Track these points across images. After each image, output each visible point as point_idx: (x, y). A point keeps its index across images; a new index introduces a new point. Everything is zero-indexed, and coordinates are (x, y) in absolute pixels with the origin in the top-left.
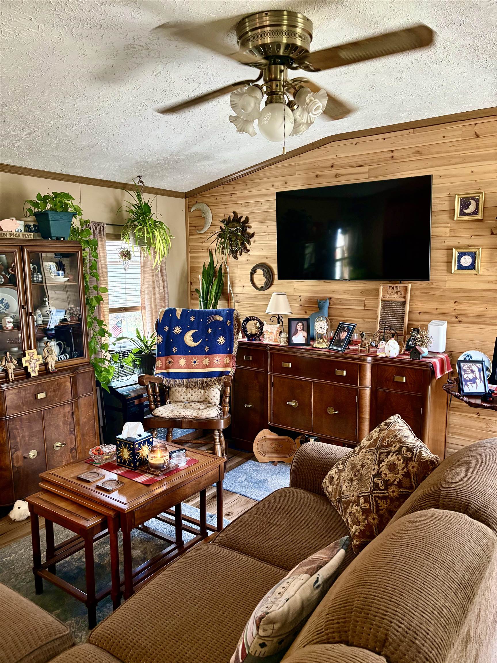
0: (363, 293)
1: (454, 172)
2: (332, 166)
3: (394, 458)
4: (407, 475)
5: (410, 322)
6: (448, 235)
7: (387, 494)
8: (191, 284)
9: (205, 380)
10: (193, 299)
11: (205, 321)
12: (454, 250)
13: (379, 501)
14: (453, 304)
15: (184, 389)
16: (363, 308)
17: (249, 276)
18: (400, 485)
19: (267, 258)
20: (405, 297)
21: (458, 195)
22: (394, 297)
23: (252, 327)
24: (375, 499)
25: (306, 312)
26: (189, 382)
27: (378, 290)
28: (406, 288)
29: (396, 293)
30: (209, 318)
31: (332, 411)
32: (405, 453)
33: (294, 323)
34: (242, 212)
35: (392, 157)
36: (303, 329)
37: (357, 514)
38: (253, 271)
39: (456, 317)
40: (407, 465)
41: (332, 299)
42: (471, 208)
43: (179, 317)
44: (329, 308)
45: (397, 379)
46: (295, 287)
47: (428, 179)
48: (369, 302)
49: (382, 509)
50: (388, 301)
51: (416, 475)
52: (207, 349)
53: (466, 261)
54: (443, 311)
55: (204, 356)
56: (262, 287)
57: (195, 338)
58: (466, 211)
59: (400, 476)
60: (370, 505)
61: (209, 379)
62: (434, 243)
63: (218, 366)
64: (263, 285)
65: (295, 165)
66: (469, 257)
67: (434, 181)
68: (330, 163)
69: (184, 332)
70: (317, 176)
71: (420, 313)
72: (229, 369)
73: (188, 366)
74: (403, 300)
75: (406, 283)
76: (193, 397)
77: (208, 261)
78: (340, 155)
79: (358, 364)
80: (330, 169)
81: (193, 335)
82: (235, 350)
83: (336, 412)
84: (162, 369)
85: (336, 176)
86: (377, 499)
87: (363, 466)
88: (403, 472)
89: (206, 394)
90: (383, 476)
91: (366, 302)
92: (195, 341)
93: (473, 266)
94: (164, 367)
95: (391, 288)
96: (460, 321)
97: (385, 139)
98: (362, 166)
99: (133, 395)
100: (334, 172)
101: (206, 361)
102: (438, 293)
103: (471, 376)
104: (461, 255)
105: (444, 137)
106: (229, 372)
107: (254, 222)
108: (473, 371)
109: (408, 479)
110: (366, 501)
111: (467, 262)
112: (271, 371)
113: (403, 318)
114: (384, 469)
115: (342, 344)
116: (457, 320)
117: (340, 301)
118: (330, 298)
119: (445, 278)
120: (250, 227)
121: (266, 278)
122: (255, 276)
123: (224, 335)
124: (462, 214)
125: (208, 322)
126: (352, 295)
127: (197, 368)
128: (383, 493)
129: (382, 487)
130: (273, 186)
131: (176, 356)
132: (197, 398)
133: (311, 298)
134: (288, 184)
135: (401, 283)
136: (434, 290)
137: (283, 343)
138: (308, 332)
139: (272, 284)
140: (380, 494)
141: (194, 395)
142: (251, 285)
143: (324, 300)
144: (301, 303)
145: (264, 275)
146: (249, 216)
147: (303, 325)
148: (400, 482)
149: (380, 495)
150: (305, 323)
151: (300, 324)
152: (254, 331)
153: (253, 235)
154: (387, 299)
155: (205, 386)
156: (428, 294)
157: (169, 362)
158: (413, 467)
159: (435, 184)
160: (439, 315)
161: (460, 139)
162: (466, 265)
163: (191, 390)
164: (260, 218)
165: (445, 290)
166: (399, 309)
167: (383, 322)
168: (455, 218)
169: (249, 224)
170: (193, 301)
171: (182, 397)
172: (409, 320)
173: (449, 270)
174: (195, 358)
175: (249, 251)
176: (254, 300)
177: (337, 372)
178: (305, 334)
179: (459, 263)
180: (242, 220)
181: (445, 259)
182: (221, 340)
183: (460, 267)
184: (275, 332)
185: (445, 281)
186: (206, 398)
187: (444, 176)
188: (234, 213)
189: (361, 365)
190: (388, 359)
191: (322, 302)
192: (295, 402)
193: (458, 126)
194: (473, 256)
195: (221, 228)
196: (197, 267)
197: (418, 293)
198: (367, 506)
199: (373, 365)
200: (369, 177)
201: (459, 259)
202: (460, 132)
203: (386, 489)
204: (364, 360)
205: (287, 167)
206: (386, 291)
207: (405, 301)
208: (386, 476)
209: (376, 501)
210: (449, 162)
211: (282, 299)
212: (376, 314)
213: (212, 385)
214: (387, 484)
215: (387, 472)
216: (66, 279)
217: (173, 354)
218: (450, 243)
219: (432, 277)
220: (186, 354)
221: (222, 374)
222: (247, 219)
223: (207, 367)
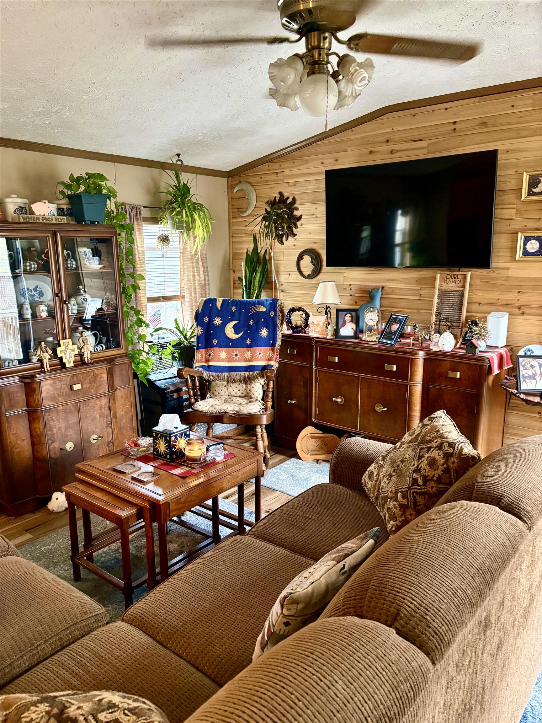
0: (419, 281)
1: (522, 146)
2: (388, 141)
3: (434, 454)
4: (447, 471)
5: (469, 314)
6: (514, 217)
7: (426, 490)
8: (234, 271)
9: (247, 374)
10: (236, 288)
11: (247, 312)
12: (520, 234)
13: (417, 497)
14: (517, 294)
15: (225, 383)
16: (418, 298)
17: (296, 262)
18: (439, 480)
19: (315, 243)
20: (464, 286)
21: (527, 172)
22: (452, 286)
23: (297, 319)
24: (413, 494)
25: (356, 303)
26: (230, 376)
27: (434, 278)
28: (465, 276)
29: (455, 282)
30: (251, 309)
31: (379, 408)
32: (446, 448)
33: (341, 314)
34: (289, 193)
35: (455, 129)
36: (352, 321)
37: (394, 510)
38: (300, 258)
39: (520, 309)
40: (447, 461)
41: (385, 288)
42: (541, 187)
43: (219, 308)
44: (381, 298)
45: (451, 374)
46: (345, 274)
47: (493, 154)
48: (425, 292)
49: (420, 505)
50: (445, 291)
51: (457, 471)
52: (249, 341)
53: (533, 246)
54: (505, 302)
55: (245, 349)
56: (309, 275)
57: (236, 329)
58: (534, 190)
59: (439, 472)
60: (408, 500)
61: (251, 373)
62: (497, 227)
63: (261, 360)
64: (310, 273)
65: (347, 140)
66: (537, 242)
67: (500, 157)
68: (385, 138)
69: (225, 323)
70: (371, 152)
71: (479, 304)
72: (272, 363)
73: (229, 360)
74: (462, 289)
75: (465, 271)
76: (234, 392)
77: (252, 246)
78: (396, 129)
79: (409, 358)
80: (386, 144)
81: (234, 327)
82: (279, 343)
83: (385, 409)
84: (202, 362)
85: (392, 152)
86: (415, 494)
87: (402, 461)
88: (442, 468)
89: (248, 388)
90: (423, 472)
91: (422, 292)
92: (236, 332)
93: (540, 252)
94: (204, 360)
95: (449, 277)
96: (523, 313)
97: (446, 109)
98: (421, 140)
99: (172, 388)
100: (389, 147)
101: (248, 354)
102: (501, 282)
103: (530, 372)
104: (527, 240)
105: (513, 106)
106: (272, 366)
107: (301, 204)
108: (532, 367)
109: (448, 475)
110: (404, 496)
111: (533, 248)
112: (316, 366)
113: (461, 309)
114: (424, 464)
115: (393, 337)
116: (521, 311)
117: (393, 291)
118: (383, 288)
119: (509, 265)
120: (297, 209)
121: (314, 265)
122: (302, 263)
123: (267, 326)
124: (530, 193)
125: (250, 312)
126: (407, 284)
127: (238, 361)
128: (421, 489)
129: (420, 482)
130: (322, 163)
131: (216, 349)
132: (238, 392)
133: (362, 287)
134: (339, 161)
135: (459, 271)
136: (496, 279)
137: (330, 335)
138: (357, 324)
139: (319, 272)
140: (419, 489)
141: (235, 389)
142: (298, 273)
143: (377, 289)
144: (351, 293)
145: (312, 262)
146: (296, 197)
147: (352, 316)
148: (439, 478)
149: (418, 491)
150: (354, 314)
151: (349, 315)
152: (299, 323)
153: (300, 218)
154: (444, 288)
155: (247, 381)
156: (489, 284)
157: (209, 355)
158: (453, 463)
159: (501, 159)
160: (499, 306)
161: (531, 109)
162: (532, 251)
163: (232, 384)
164: (307, 198)
165: (508, 279)
166: (457, 300)
167: (439, 313)
168: (523, 198)
169: (296, 205)
170: (236, 291)
171: (223, 391)
172: (467, 312)
173: (513, 257)
174: (237, 351)
175: (296, 235)
176: (301, 290)
177: (387, 367)
178: (354, 326)
179: (525, 248)
180: (289, 201)
181: (509, 244)
182: (264, 332)
183: (526, 253)
184: (321, 324)
185: (508, 269)
186: (248, 393)
187: (512, 150)
188: (281, 193)
189: (412, 359)
190: (442, 354)
191: (374, 292)
192: (341, 398)
193: (529, 94)
195: (266, 209)
196: (240, 253)
197: (478, 282)
198: (405, 501)
199: (425, 360)
200: (428, 153)
201: (525, 244)
202: (530, 101)
203: (425, 484)
204: (416, 354)
205: (338, 142)
206: (443, 280)
207: (463, 291)
208: (426, 472)
209: (414, 497)
210: (518, 134)
211: (330, 287)
212: (432, 305)
213: (254, 380)
214: (426, 479)
215: (427, 468)
216: (101, 266)
217: (213, 346)
218: (515, 226)
219: (493, 264)
220: (227, 346)
221: (264, 368)
222: (294, 200)
223: (249, 360)
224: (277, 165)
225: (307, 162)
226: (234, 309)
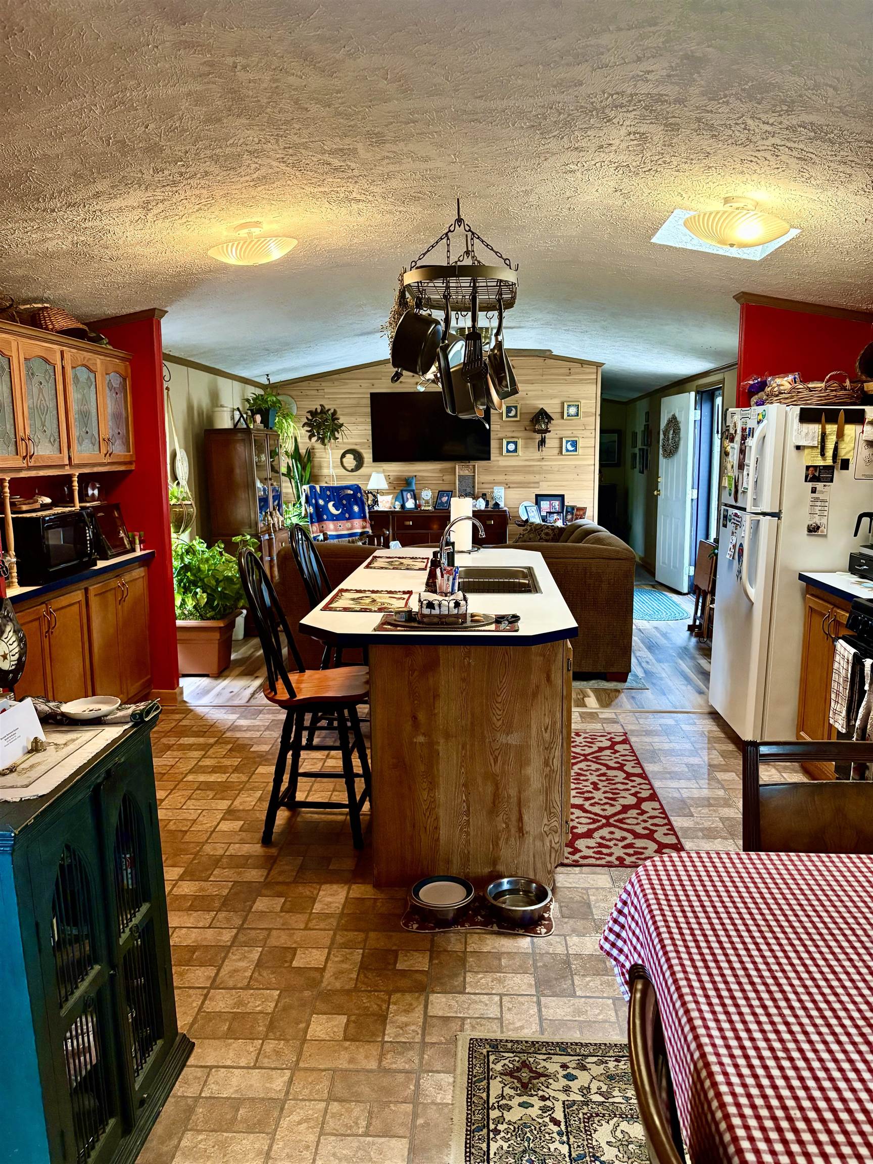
0: (441, 471)
6: (501, 430)
11: (338, 495)
12: (504, 440)
14: (506, 476)
17: (339, 460)
19: (356, 445)
20: (474, 472)
21: (505, 404)
22: (466, 473)
25: (394, 488)
27: (454, 468)
28: (474, 466)
29: (468, 470)
30: (341, 492)
34: (329, 406)
36: (412, 498)
38: (343, 456)
39: (507, 484)
41: (418, 476)
42: (513, 413)
43: (319, 492)
45: (488, 522)
48: (447, 478)
50: (463, 476)
53: (512, 447)
54: (500, 481)
55: (346, 521)
56: (352, 469)
57: (336, 507)
58: (510, 415)
63: (357, 528)
64: (353, 467)
66: (513, 445)
69: (327, 503)
70: (401, 382)
71: (485, 483)
72: (366, 529)
73: (336, 530)
75: (472, 463)
77: (293, 447)
81: (334, 505)
82: (367, 515)
91: (444, 477)
92: (338, 510)
93: (515, 450)
94: (318, 531)
95: (464, 467)
96: (509, 487)
101: (348, 525)
102: (495, 469)
104: (508, 443)
112: (393, 530)
113: (474, 487)
115: (445, 505)
116: (507, 486)
117: (424, 478)
118: (415, 476)
119: (499, 458)
120: (338, 419)
121: (356, 461)
122: (344, 460)
123: (357, 504)
124: (508, 416)
125: (342, 495)
126: (433, 472)
130: (361, 386)
131: (326, 522)
133: (400, 475)
135: (470, 463)
136: (490, 467)
137: (398, 509)
138: (416, 499)
139: (364, 466)
142: (341, 468)
143: (412, 477)
144: (390, 481)
145: (354, 459)
146: (337, 410)
152: (369, 502)
153: (342, 425)
154: (461, 474)
156: (487, 470)
157: (322, 527)
160: (499, 484)
162: (511, 450)
165: (499, 467)
166: (471, 481)
167: (460, 491)
168: (504, 419)
169: (338, 416)
172: (478, 488)
173: (501, 454)
174: (340, 523)
175: (338, 438)
178: (414, 501)
179: (507, 448)
181: (498, 446)
182: (356, 509)
183: (508, 451)
184: (388, 501)
185: (499, 461)
188: (321, 405)
190: (481, 511)
191: (410, 479)
194: (516, 443)
195: (307, 417)
197: (481, 469)
201: (507, 446)
206: (460, 469)
207: (474, 475)
211: (382, 476)
212: (454, 486)
213: (356, 542)
217: (324, 520)
218: (500, 435)
219: (492, 458)
220: (333, 520)
221: (362, 534)
222: (335, 412)
223: (351, 529)
224: (317, 384)
225: (347, 384)
226: (328, 493)
